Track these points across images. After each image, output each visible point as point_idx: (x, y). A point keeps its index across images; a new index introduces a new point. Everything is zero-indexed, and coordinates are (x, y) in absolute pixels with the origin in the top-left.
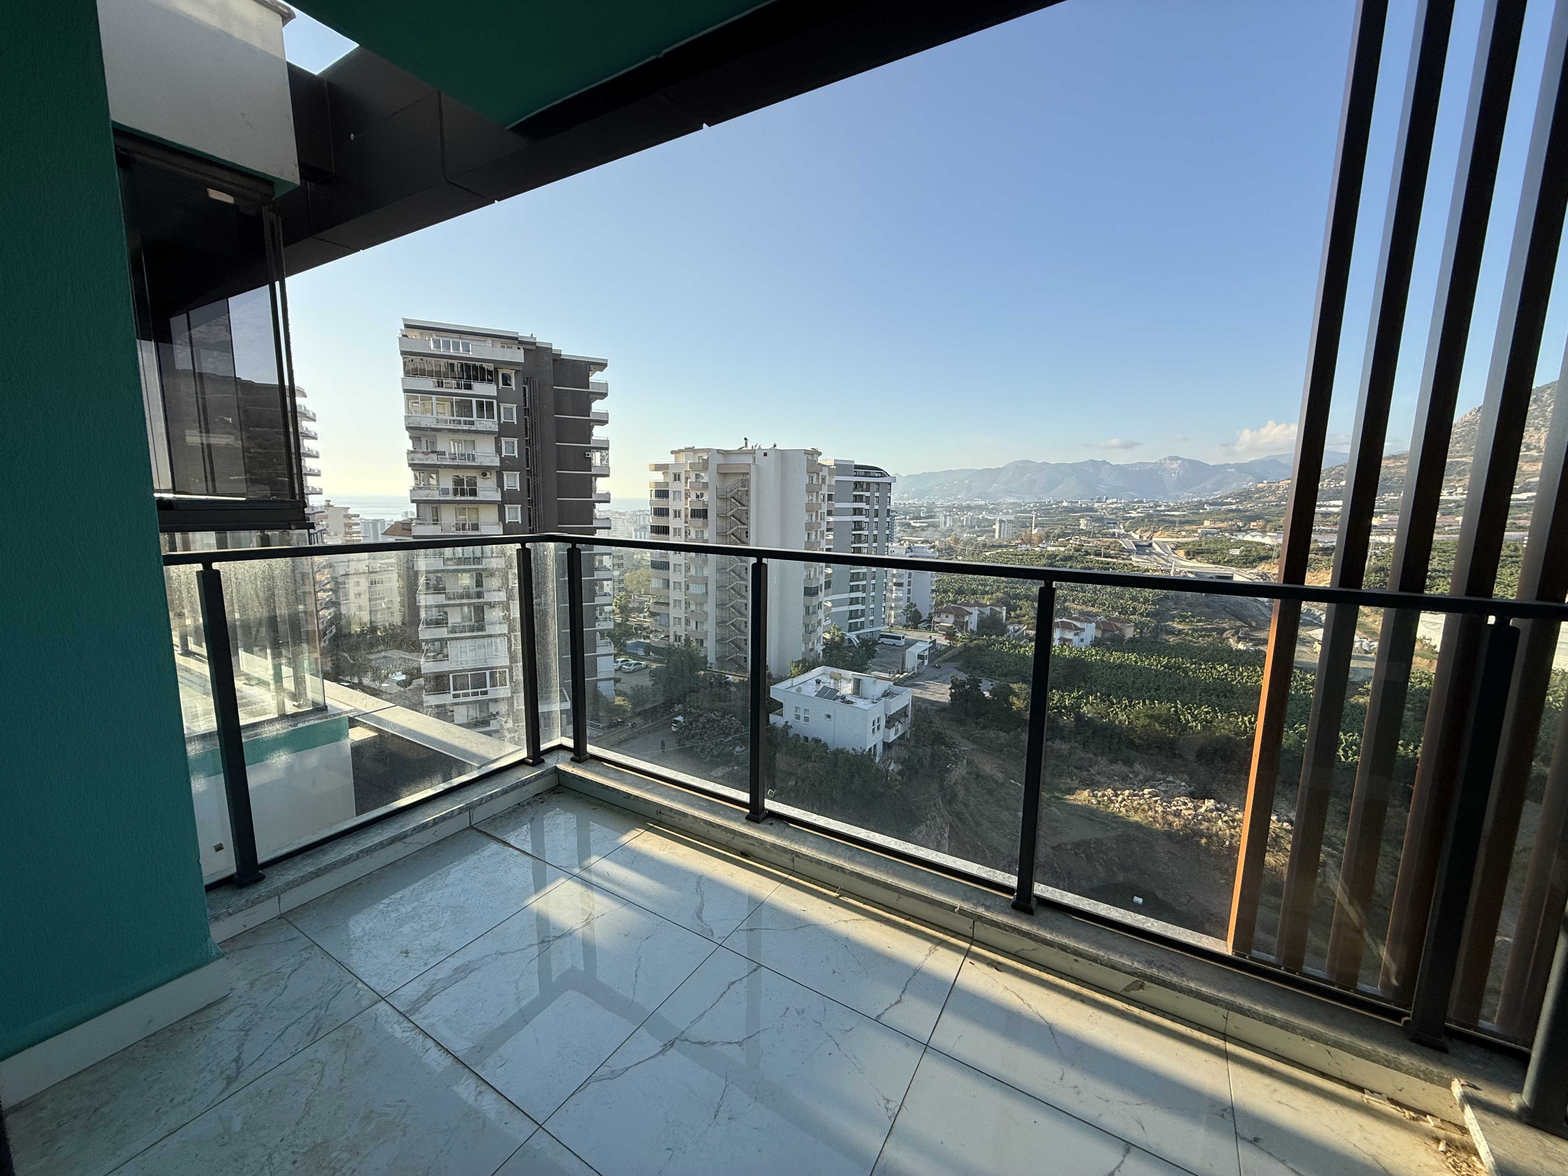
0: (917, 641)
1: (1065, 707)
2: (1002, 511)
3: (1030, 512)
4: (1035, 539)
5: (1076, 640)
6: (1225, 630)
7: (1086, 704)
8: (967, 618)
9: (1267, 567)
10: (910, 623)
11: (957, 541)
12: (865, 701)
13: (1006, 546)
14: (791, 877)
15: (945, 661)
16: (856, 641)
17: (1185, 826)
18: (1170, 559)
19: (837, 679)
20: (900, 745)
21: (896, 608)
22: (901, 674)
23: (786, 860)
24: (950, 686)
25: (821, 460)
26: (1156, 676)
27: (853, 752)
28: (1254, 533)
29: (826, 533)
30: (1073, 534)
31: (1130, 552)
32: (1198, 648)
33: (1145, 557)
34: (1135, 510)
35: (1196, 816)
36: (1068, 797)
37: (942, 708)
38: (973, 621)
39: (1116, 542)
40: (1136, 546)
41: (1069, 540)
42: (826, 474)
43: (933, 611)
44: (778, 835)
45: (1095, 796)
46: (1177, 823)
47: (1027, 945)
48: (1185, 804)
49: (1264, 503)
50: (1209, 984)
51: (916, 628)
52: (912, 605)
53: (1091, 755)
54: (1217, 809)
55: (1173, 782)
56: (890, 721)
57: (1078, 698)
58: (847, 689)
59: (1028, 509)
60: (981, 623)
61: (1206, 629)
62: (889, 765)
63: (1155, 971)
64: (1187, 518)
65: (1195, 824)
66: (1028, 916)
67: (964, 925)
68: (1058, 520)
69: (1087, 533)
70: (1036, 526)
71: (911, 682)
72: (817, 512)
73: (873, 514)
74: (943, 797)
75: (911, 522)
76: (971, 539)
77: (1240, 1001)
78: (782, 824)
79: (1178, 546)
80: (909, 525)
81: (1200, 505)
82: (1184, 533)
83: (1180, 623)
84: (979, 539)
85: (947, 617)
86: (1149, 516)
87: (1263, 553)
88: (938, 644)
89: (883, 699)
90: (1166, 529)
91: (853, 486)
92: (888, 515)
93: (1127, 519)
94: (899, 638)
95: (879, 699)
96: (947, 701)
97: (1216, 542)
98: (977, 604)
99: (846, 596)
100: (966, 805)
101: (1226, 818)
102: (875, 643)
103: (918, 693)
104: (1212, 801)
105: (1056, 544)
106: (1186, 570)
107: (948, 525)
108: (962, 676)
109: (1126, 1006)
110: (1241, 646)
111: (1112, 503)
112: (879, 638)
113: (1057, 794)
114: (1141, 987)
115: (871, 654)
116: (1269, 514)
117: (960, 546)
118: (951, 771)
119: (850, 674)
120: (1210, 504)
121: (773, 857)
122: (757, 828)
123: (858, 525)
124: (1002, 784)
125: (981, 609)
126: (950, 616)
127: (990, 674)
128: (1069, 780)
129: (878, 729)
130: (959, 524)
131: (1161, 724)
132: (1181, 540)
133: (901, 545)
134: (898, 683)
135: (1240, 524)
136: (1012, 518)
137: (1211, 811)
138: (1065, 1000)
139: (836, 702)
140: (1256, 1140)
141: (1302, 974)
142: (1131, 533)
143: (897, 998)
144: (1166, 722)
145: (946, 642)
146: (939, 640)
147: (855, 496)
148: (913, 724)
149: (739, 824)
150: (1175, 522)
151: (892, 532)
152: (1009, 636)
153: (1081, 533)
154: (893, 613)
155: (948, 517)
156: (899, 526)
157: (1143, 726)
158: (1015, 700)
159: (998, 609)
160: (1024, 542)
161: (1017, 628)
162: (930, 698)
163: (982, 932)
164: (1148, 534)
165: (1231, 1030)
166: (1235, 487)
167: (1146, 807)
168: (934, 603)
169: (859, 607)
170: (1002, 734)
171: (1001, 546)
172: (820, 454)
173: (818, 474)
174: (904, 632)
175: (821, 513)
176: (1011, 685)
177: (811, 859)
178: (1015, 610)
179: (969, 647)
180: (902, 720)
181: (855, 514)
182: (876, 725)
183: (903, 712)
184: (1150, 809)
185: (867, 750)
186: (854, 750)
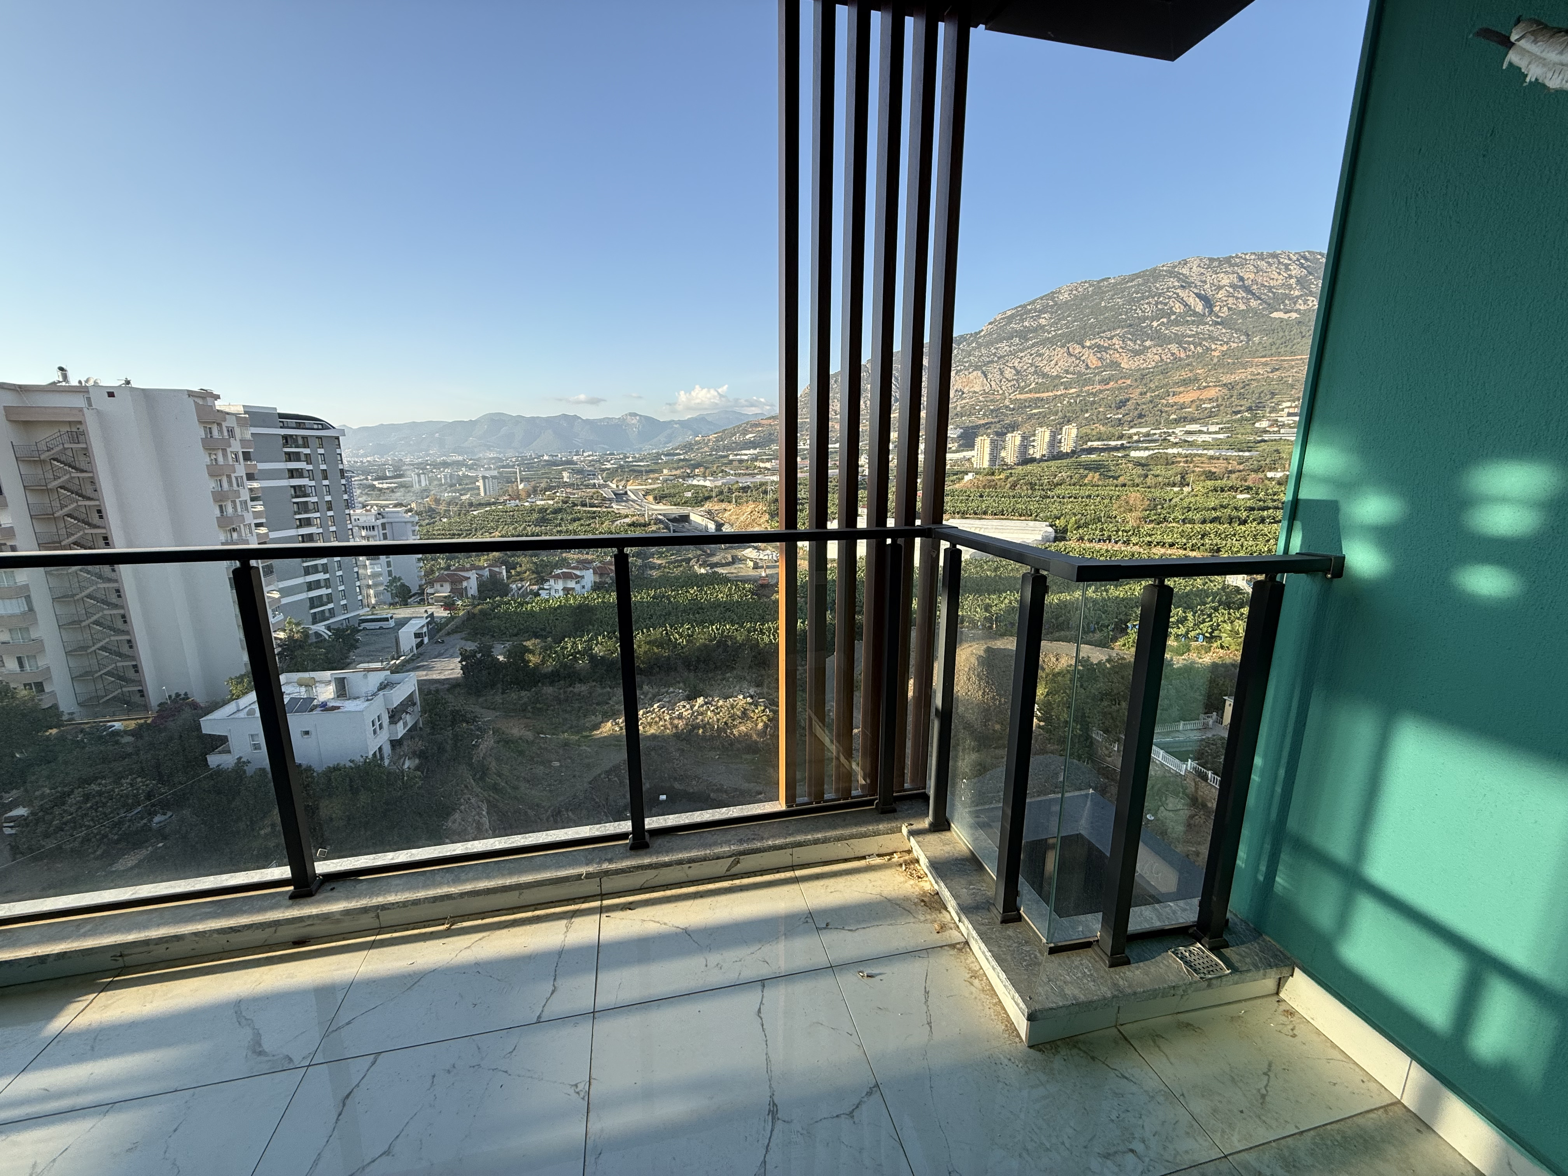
0: (410, 619)
1: (579, 652)
2: (483, 466)
3: (513, 467)
4: (523, 494)
5: (578, 587)
6: (690, 559)
7: (596, 645)
8: (465, 584)
9: (711, 505)
10: (397, 600)
11: (437, 501)
12: (357, 702)
13: (494, 504)
14: (379, 937)
15: (448, 634)
16: (327, 634)
17: (687, 724)
18: (643, 504)
19: (309, 685)
20: (412, 737)
21: (375, 585)
22: (397, 659)
23: (367, 921)
24: (459, 659)
25: (219, 405)
26: (648, 607)
27: (351, 764)
28: (699, 478)
29: (250, 503)
30: (559, 487)
31: (610, 500)
32: (675, 577)
33: (623, 504)
34: (609, 462)
35: (693, 713)
36: (595, 732)
37: (453, 685)
38: (472, 585)
39: (598, 492)
40: (615, 494)
41: (555, 493)
42: (234, 424)
43: (424, 581)
44: (347, 898)
45: (617, 724)
46: (681, 724)
47: (648, 876)
48: (684, 707)
49: (702, 453)
50: (779, 836)
51: (405, 604)
52: (395, 579)
53: (609, 689)
54: (706, 703)
55: (673, 692)
56: (395, 716)
57: (589, 641)
58: (326, 693)
59: (511, 464)
60: (481, 586)
61: (676, 561)
62: (403, 764)
63: (745, 846)
64: (650, 468)
65: (694, 720)
66: (645, 851)
67: (592, 887)
68: (543, 474)
69: (571, 485)
70: (521, 481)
71: (409, 666)
72: (229, 477)
73: (321, 476)
74: (474, 776)
75: (375, 483)
76: (454, 498)
77: (800, 838)
78: (348, 883)
79: (647, 493)
80: (373, 487)
81: (658, 456)
82: (650, 481)
83: (658, 558)
84: (463, 498)
85: (442, 586)
86: (621, 466)
87: (706, 494)
88: (438, 617)
89: (381, 693)
90: (636, 478)
91: (281, 441)
92: (343, 477)
93: (603, 470)
94: (386, 620)
95: (374, 695)
96: (459, 675)
97: (674, 487)
98: (473, 567)
99: (300, 580)
100: (499, 775)
101: (712, 708)
102: (355, 630)
103: (423, 675)
104: (702, 698)
105: (544, 497)
106: (656, 512)
107: (423, 484)
108: (471, 646)
109: (731, 882)
110: (703, 571)
111: (589, 456)
112: (359, 624)
113: (585, 734)
114: (738, 862)
115: (353, 645)
116: (706, 462)
117: (442, 508)
118: (478, 746)
119: (328, 675)
120: (666, 455)
121: (348, 925)
122: (312, 903)
123: (299, 491)
124: (533, 742)
125: (480, 572)
126: (444, 584)
127: (500, 635)
128: (593, 717)
129: (381, 726)
130: (436, 482)
131: (657, 647)
132: (648, 487)
133: (367, 511)
134: (395, 670)
135: (689, 471)
136: (495, 473)
137: (702, 706)
138: (689, 903)
139: (314, 712)
140: (827, 925)
141: (825, 801)
142: (609, 483)
143: (552, 988)
144: (660, 645)
145: (445, 614)
146: (438, 612)
147: (288, 454)
148: (423, 711)
149: (282, 910)
150: (641, 472)
151: (351, 496)
152: (514, 595)
153: (566, 485)
154: (372, 592)
155: (422, 476)
156: (359, 488)
157: (645, 652)
158: (531, 657)
159: (497, 569)
160: (512, 498)
161: (520, 585)
162: (438, 677)
163: (609, 885)
164: (623, 483)
165: (797, 861)
166: (679, 441)
167: (657, 719)
168: (423, 573)
169: (323, 591)
170: (523, 693)
171: (489, 504)
172: (217, 397)
173: (219, 425)
174: (393, 611)
175: (237, 478)
176: (524, 643)
177: (404, 904)
178: (515, 568)
179: (473, 613)
180: (410, 710)
181: (292, 477)
182: (377, 724)
183: (410, 701)
184: (660, 719)
185: (370, 756)
186: (352, 761)
